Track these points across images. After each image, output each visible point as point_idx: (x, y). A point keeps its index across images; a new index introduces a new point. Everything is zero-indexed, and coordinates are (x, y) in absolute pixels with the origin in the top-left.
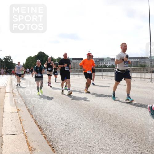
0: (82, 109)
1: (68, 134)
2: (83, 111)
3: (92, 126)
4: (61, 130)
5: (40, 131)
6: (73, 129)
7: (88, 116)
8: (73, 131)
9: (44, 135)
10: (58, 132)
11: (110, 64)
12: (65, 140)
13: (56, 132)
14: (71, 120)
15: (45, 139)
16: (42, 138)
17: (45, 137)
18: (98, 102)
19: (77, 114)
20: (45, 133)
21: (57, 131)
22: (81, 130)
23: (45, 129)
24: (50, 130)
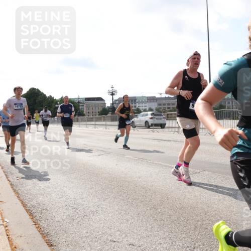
0: (100, 180)
1: (76, 222)
2: (102, 184)
3: (116, 208)
4: (65, 217)
5: (30, 220)
6: (85, 214)
7: (110, 192)
8: (86, 217)
9: (36, 226)
10: (61, 220)
11: (146, 106)
12: (71, 233)
13: (57, 219)
14: (82, 199)
15: (39, 232)
16: (33, 230)
17: (39, 228)
18: (126, 169)
19: (91, 189)
20: (39, 222)
21: (59, 219)
22: (98, 214)
23: (38, 215)
24: (48, 218)
